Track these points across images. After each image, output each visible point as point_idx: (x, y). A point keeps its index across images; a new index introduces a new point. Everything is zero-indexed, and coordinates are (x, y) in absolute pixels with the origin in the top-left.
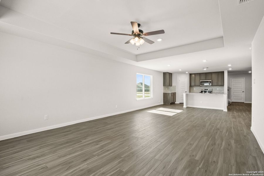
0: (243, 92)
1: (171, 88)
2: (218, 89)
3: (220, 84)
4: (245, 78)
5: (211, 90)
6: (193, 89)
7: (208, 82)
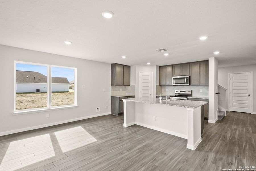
0: (249, 95)
1: (129, 88)
2: (201, 91)
3: (203, 82)
4: (252, 72)
5: (191, 93)
6: (165, 91)
7: (184, 78)
